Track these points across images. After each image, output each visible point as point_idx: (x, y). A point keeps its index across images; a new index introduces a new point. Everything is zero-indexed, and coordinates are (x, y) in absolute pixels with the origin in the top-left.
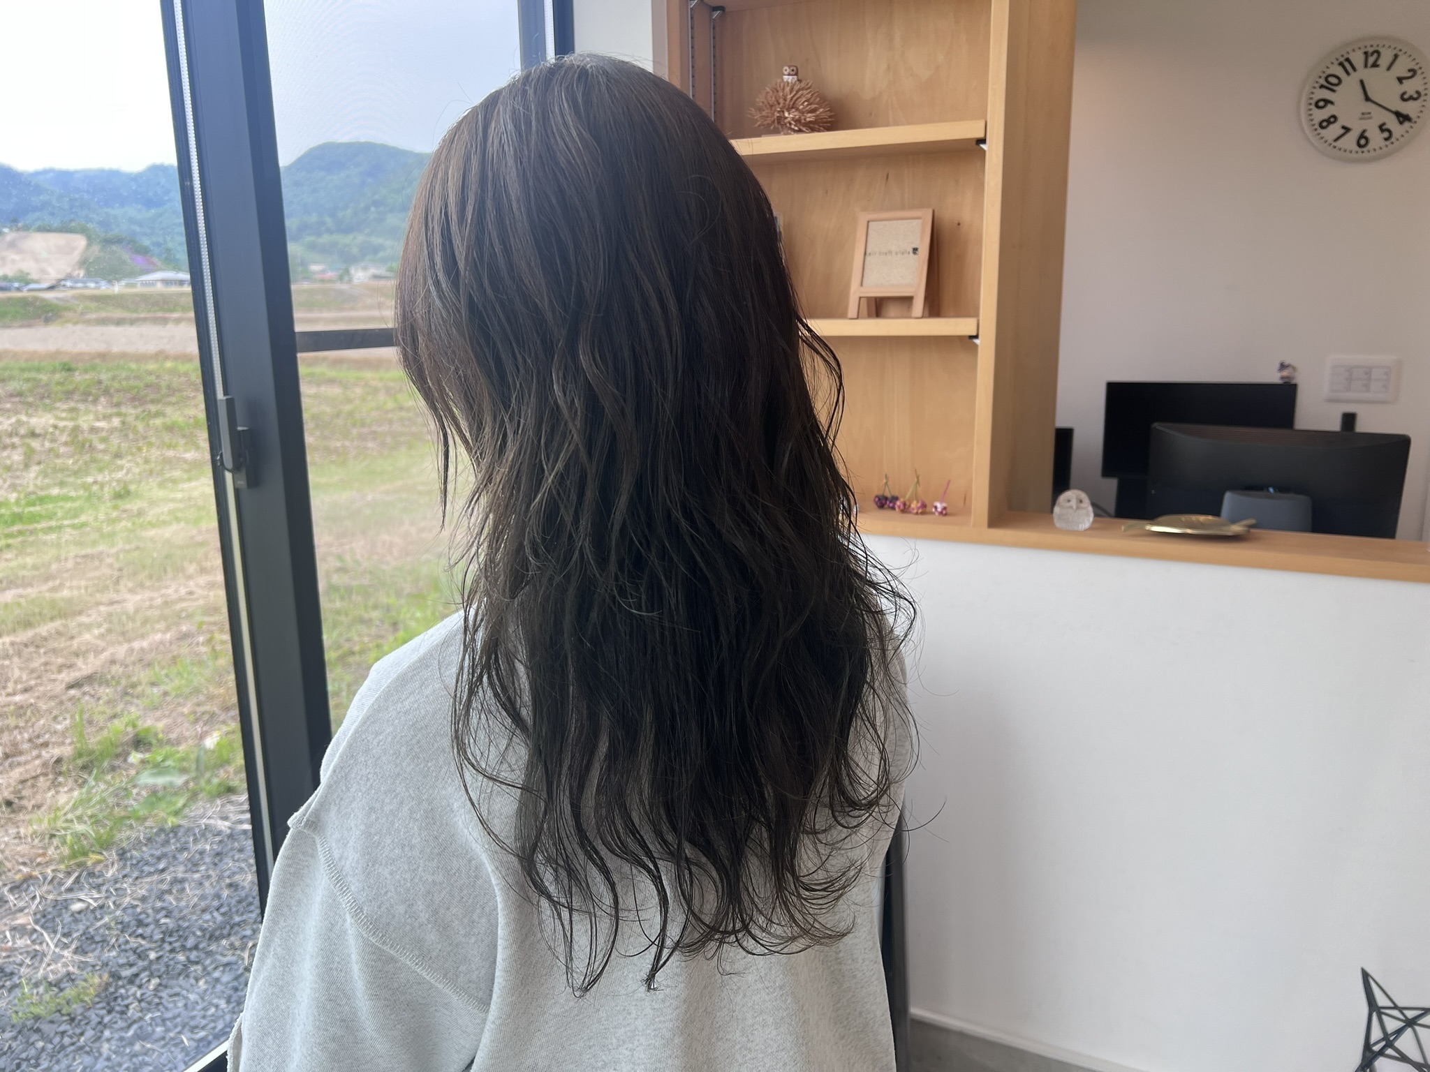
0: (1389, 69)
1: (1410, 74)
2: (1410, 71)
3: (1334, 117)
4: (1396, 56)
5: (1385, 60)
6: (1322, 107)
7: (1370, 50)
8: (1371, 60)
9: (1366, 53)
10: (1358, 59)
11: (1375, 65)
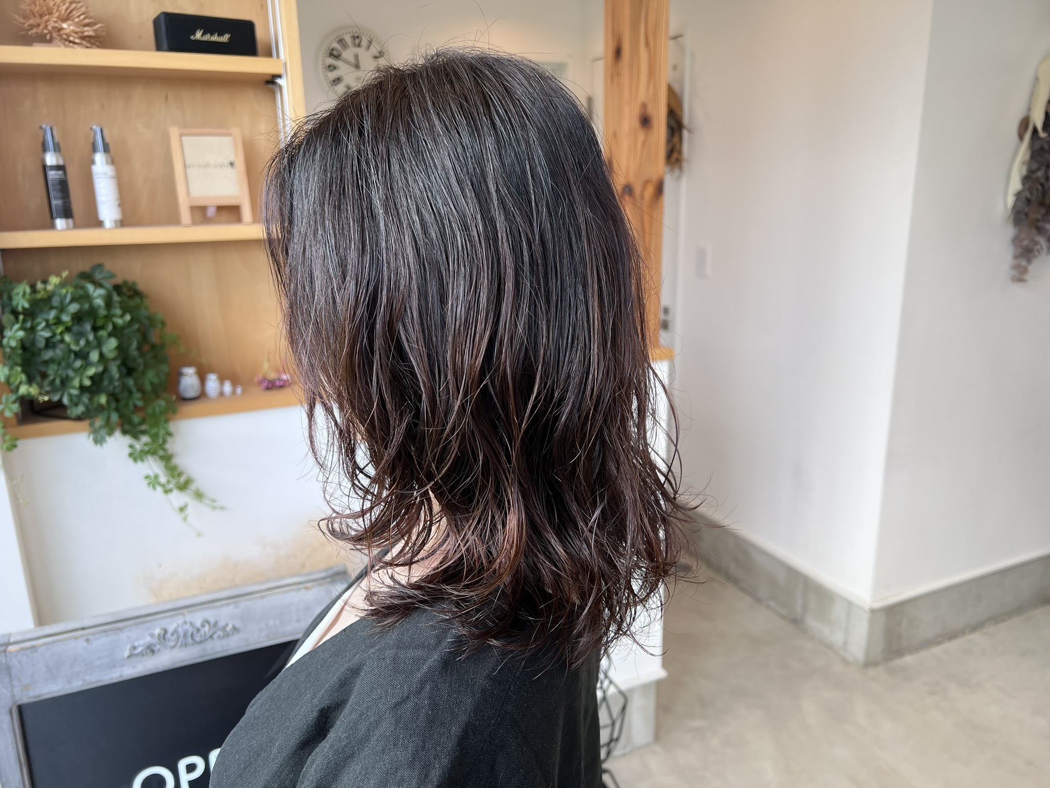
0: (368, 48)
1: (378, 55)
2: (380, 53)
3: (339, 79)
4: (370, 43)
5: (364, 42)
6: (331, 71)
7: (356, 35)
8: (357, 41)
9: (354, 38)
10: (348, 39)
11: (359, 46)
